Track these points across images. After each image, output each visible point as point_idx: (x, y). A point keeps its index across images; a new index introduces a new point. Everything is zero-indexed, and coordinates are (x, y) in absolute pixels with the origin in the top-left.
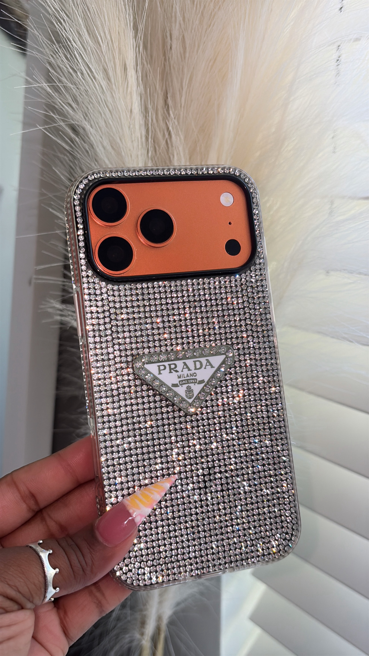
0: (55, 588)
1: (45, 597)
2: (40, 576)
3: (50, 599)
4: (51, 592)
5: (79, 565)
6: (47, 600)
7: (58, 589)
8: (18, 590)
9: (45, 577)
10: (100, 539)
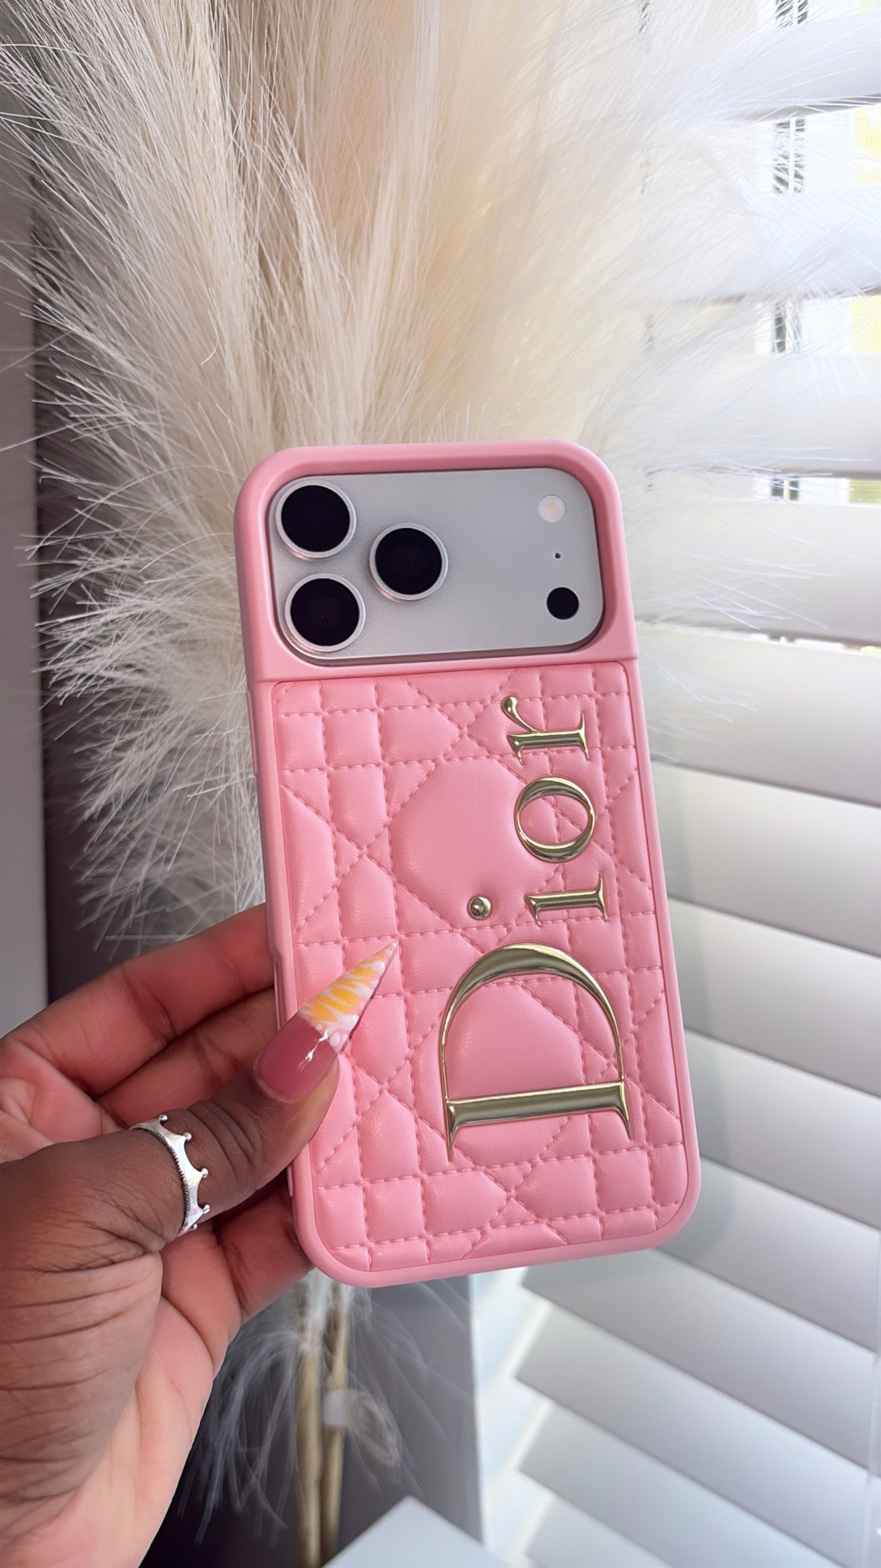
0: (202, 1206)
1: (183, 1224)
2: (175, 1185)
3: (192, 1227)
4: (195, 1214)
5: (240, 1152)
6: (186, 1229)
7: (207, 1207)
8: (136, 1216)
9: (183, 1186)
10: (270, 1093)
